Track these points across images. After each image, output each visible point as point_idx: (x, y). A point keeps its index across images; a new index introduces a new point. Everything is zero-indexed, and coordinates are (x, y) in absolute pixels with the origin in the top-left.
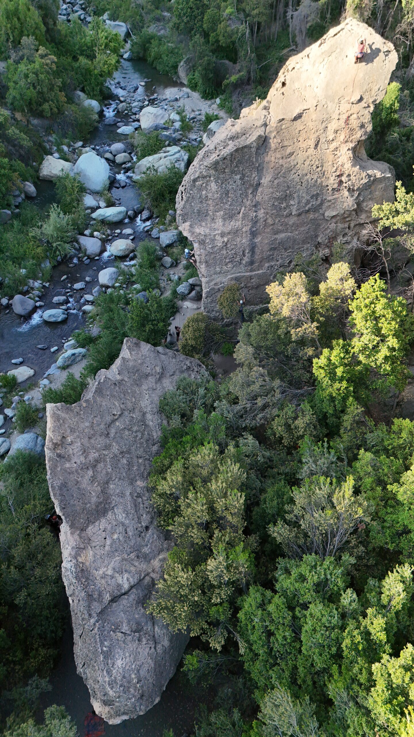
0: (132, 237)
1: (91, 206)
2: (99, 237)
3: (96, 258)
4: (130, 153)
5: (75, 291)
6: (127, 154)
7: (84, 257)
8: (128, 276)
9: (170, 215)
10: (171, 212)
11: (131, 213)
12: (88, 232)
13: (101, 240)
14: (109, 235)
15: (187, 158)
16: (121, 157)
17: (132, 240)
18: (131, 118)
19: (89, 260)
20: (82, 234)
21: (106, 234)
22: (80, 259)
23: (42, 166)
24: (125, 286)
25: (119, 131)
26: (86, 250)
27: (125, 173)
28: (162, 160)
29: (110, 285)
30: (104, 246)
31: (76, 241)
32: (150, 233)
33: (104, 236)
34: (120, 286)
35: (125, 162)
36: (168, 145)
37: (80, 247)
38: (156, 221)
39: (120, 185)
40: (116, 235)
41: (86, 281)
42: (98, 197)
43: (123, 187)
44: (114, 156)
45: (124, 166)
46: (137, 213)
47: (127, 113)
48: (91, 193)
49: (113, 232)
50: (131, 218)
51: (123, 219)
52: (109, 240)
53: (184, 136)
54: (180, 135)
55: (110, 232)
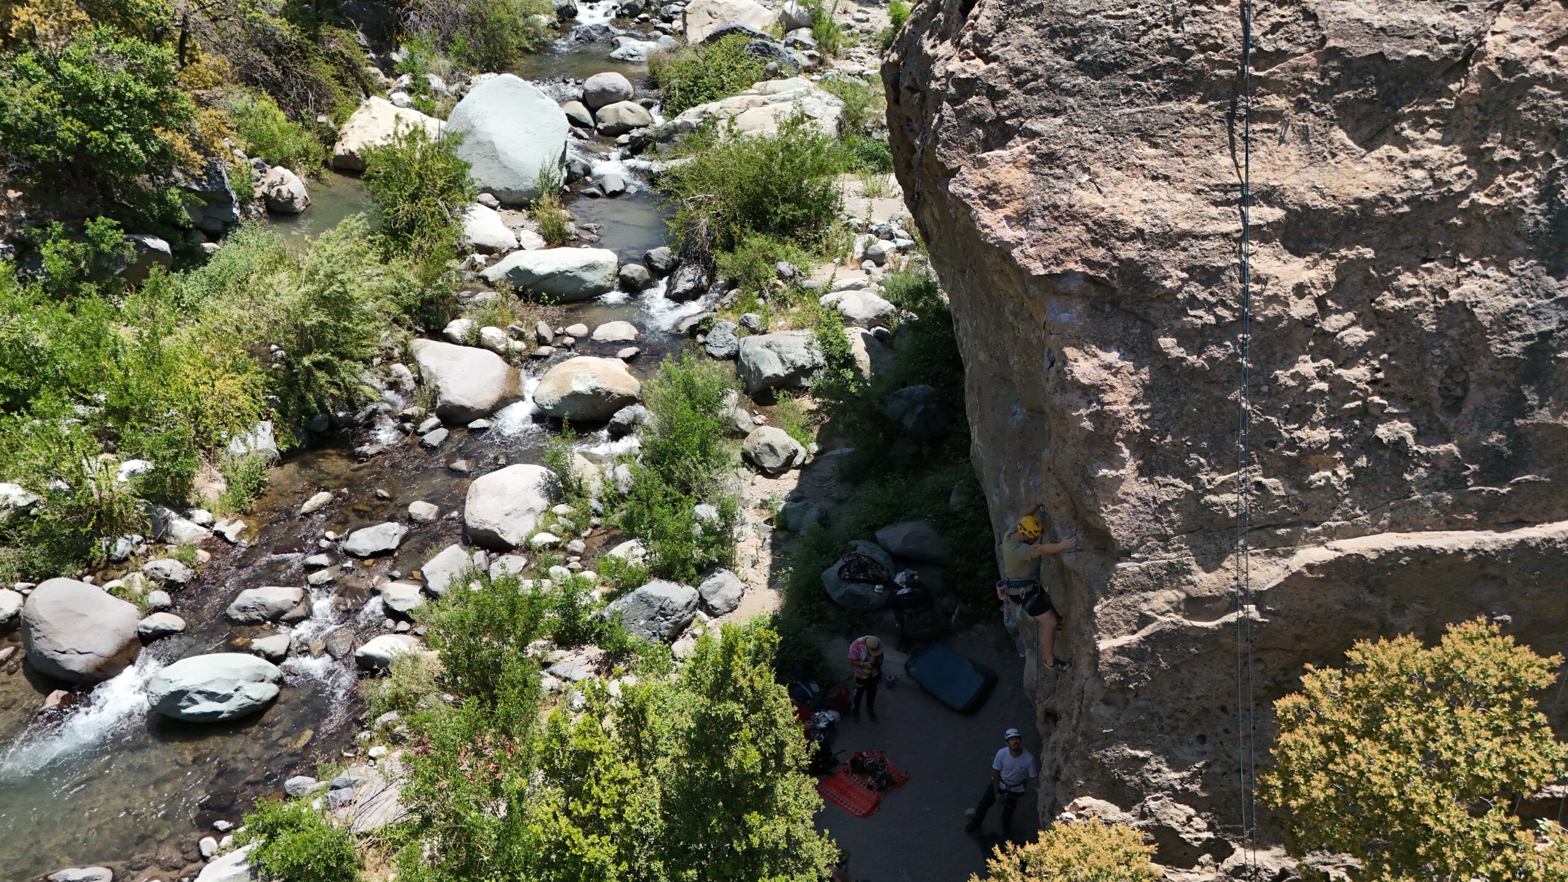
0: (628, 352)
1: (489, 242)
2: (501, 347)
3: (475, 424)
4: (648, 106)
5: (349, 564)
6: (636, 106)
7: (425, 417)
8: (594, 503)
9: (781, 275)
10: (784, 266)
11: (634, 270)
12: (456, 327)
13: (506, 356)
14: (541, 341)
15: (837, 111)
16: (617, 111)
17: (628, 360)
18: (656, 28)
19: (443, 432)
20: (437, 333)
21: (531, 335)
22: (408, 426)
23: (346, 127)
24: (578, 545)
25: (616, 54)
26: (436, 393)
27: (624, 157)
28: (752, 110)
29: (512, 539)
30: (516, 380)
31: (408, 358)
32: (700, 338)
33: (519, 345)
34: (554, 547)
35: (626, 129)
36: (775, 74)
37: (419, 381)
38: (725, 300)
39: (602, 187)
40: (569, 340)
41: (410, 520)
42: (520, 217)
43: (614, 195)
44: (593, 111)
45: (623, 138)
46: (656, 273)
47: (646, 20)
48: (495, 203)
49: (560, 330)
50: (632, 288)
51: (602, 290)
52: (537, 358)
53: (822, 62)
54: (811, 57)
55: (544, 329)
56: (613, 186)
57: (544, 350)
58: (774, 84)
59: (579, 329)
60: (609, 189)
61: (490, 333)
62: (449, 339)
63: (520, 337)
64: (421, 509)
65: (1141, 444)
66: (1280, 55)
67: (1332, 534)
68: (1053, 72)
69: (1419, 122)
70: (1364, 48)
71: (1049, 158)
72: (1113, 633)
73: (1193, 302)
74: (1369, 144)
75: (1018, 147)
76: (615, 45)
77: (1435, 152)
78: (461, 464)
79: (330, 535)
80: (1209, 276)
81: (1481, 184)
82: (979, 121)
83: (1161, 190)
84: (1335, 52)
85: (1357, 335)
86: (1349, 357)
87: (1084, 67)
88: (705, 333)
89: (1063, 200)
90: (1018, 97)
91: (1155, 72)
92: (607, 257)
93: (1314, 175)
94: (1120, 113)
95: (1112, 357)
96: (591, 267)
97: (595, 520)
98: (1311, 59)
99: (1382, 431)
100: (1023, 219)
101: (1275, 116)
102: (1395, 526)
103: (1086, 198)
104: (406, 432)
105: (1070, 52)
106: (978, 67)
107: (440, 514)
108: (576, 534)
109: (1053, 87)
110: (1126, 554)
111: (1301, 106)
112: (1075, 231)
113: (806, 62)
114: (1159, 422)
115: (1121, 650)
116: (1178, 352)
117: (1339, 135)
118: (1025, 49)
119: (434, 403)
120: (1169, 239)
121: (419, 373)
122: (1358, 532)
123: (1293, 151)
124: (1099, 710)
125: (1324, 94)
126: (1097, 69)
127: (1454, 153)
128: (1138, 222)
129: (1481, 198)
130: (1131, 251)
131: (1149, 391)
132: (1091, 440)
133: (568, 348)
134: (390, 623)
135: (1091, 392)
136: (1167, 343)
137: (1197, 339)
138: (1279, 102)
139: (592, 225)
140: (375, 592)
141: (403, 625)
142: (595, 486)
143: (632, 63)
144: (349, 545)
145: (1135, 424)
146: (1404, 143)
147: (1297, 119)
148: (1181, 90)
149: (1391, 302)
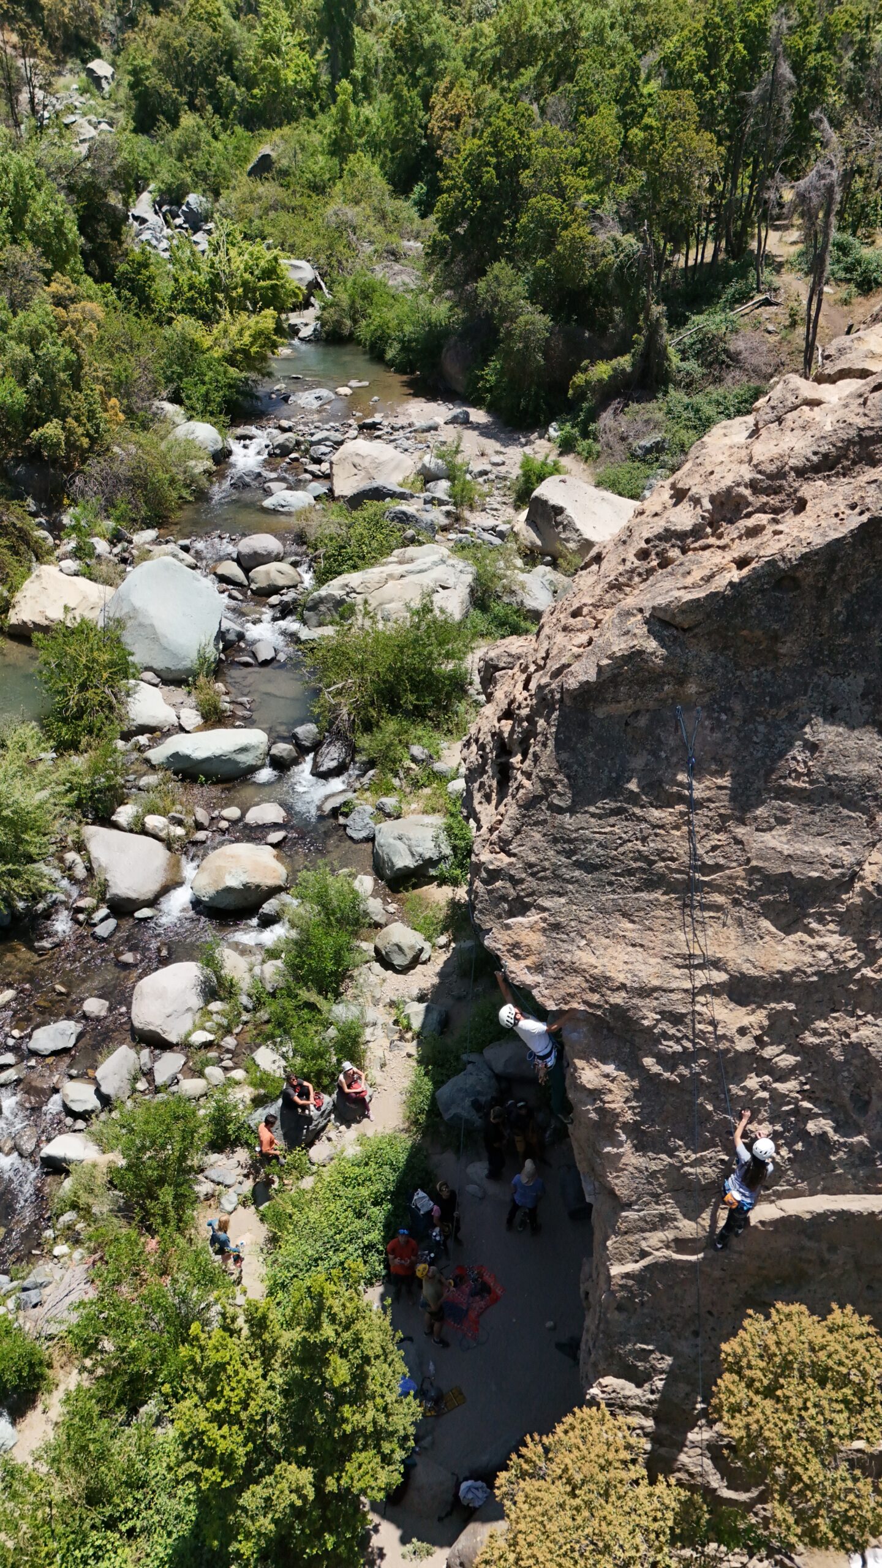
0: (276, 837)
1: (152, 722)
2: (163, 834)
3: (139, 914)
4: (295, 564)
5: (33, 1062)
6: (284, 566)
7: (96, 909)
8: (244, 1000)
9: (414, 759)
10: (417, 750)
11: (283, 749)
12: (124, 814)
13: (168, 843)
14: (199, 826)
15: (469, 579)
16: (268, 573)
17: (274, 846)
18: (306, 471)
19: (112, 923)
20: (105, 820)
21: (189, 820)
22: (81, 917)
23: (18, 596)
24: (230, 1042)
25: (268, 503)
26: (105, 885)
27: (275, 619)
28: (391, 583)
29: (173, 1038)
30: (175, 866)
31: (80, 847)
32: (342, 820)
33: (180, 831)
34: (208, 1045)
35: (275, 590)
36: (413, 541)
37: (90, 869)
38: (365, 780)
39: (254, 655)
40: (224, 824)
41: (85, 1016)
42: (179, 694)
43: (266, 663)
44: (247, 571)
45: (274, 599)
46: (302, 750)
47: (296, 460)
48: (157, 680)
49: (215, 813)
50: (281, 765)
51: (254, 769)
52: (195, 843)
53: (458, 519)
54: (448, 514)
55: (202, 815)
56: (265, 654)
57: (201, 835)
58: (412, 551)
59: (233, 812)
60: (261, 658)
61: (153, 821)
62: (116, 826)
63: (180, 823)
64: (94, 1006)
65: (633, 1130)
66: (718, 868)
67: (781, 1195)
68: (556, 867)
69: (821, 920)
70: (777, 868)
71: (556, 927)
72: (621, 1260)
73: (665, 1035)
74: (788, 930)
75: (533, 917)
76: (268, 493)
77: (834, 940)
78: (128, 957)
79: (16, 1033)
80: (676, 1019)
81: (869, 962)
82: (504, 898)
83: (638, 954)
84: (756, 870)
85: (788, 1060)
86: (782, 1076)
87: (578, 865)
88: (346, 815)
89: (567, 958)
90: (531, 883)
91: (630, 872)
92: (256, 737)
93: (747, 951)
94: (607, 898)
95: (610, 1069)
96: (243, 750)
97: (245, 1017)
98: (740, 871)
99: (811, 1127)
100: (539, 968)
101: (718, 908)
102: (826, 1191)
103: (584, 958)
104: (80, 923)
105: (569, 854)
106: (503, 860)
107: (110, 1009)
108: (228, 1031)
109: (557, 877)
110: (628, 1206)
111: (736, 903)
112: (578, 980)
113: (444, 521)
114: (647, 1115)
115: (627, 1276)
116: (656, 1069)
117: (765, 924)
118: (535, 849)
119: (103, 893)
120: (645, 992)
121: (90, 861)
122: (797, 1194)
123: (732, 932)
124: (614, 1316)
125: (752, 896)
126: (589, 867)
127: (847, 941)
128: (621, 978)
129: (867, 972)
130: (618, 998)
131: (637, 1094)
132: (596, 1125)
133: (223, 832)
134: (69, 1121)
135: (596, 1094)
136: (648, 1061)
137: (669, 1061)
138: (720, 899)
139: (245, 699)
140: (56, 1090)
141: (81, 1124)
142: (245, 983)
143: (282, 513)
144: (33, 1045)
145: (629, 1117)
146: (811, 933)
147: (736, 911)
148: (650, 885)
149: (810, 1039)
